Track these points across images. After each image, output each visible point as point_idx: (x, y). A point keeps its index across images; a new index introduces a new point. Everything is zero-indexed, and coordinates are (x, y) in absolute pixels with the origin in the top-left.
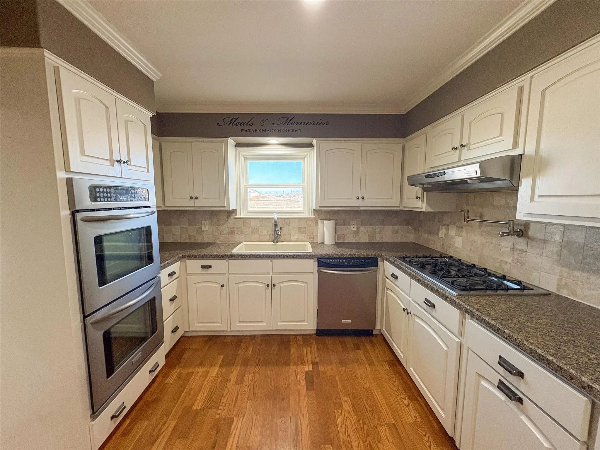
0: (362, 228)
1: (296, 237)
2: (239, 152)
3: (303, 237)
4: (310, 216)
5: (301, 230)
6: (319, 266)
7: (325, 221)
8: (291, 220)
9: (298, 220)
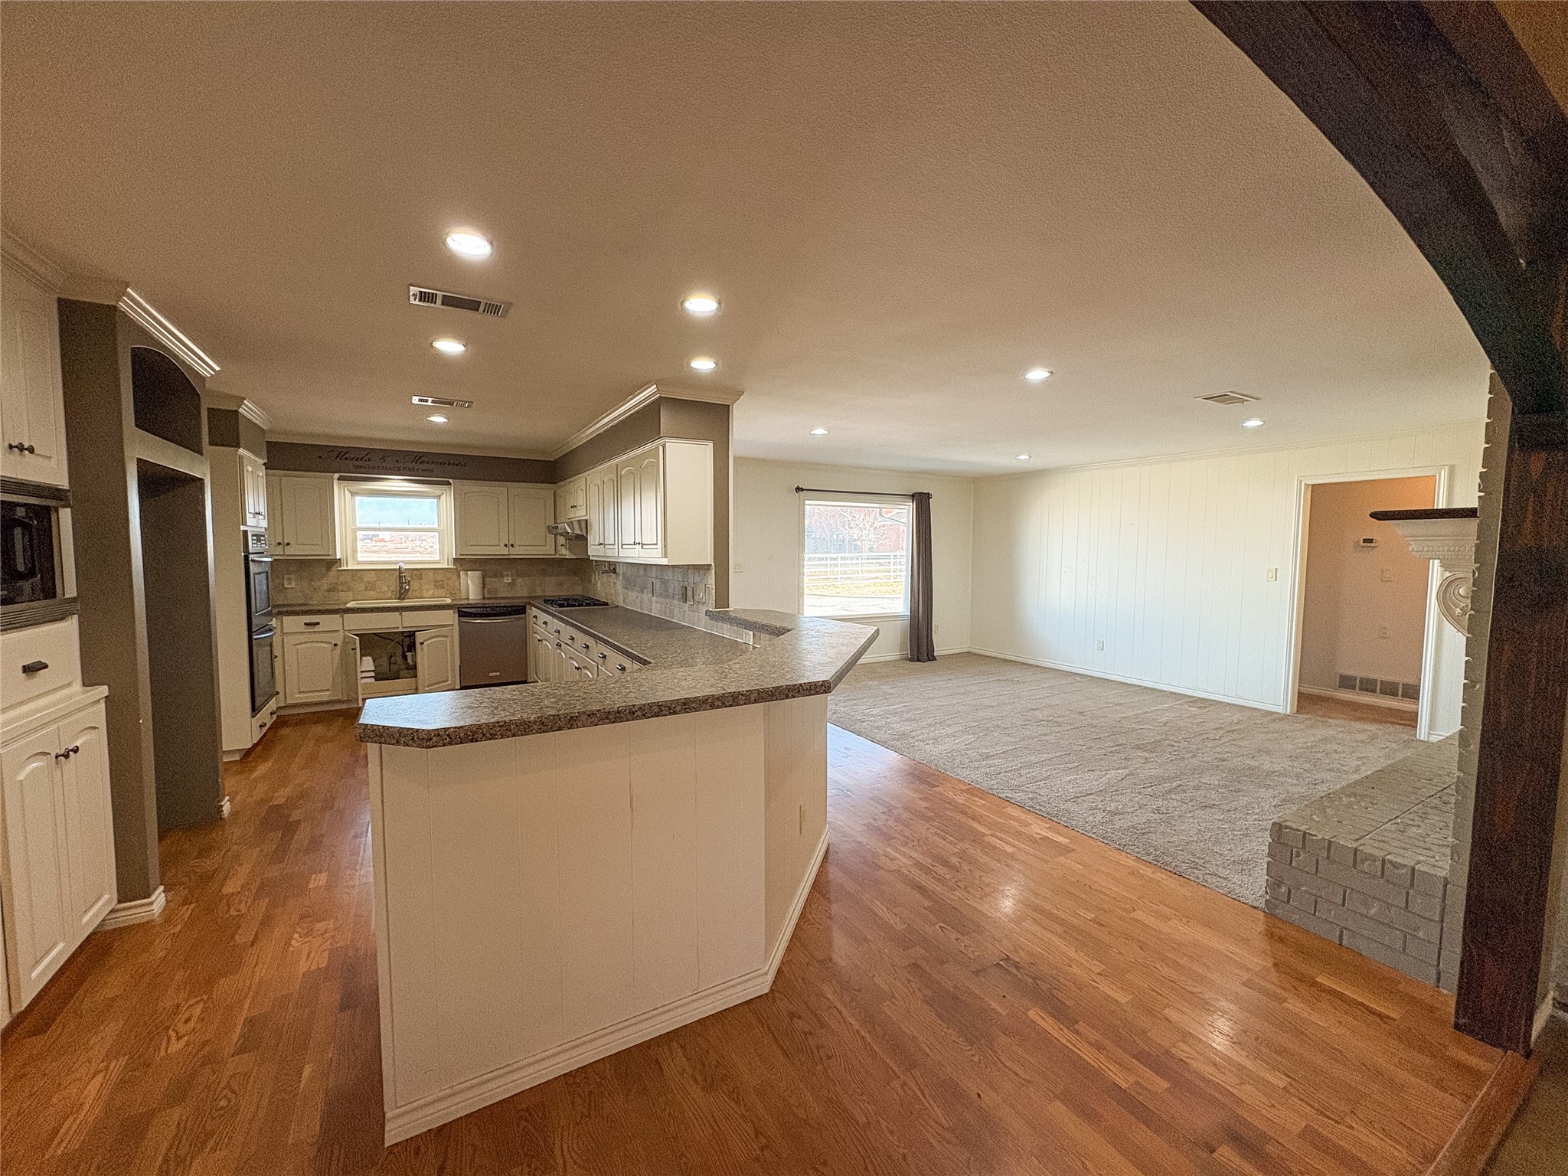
0: (519, 580)
1: (430, 593)
2: (344, 487)
3: (440, 592)
4: (450, 567)
5: (438, 585)
6: (459, 616)
7: (469, 572)
8: (424, 573)
9: (433, 571)
